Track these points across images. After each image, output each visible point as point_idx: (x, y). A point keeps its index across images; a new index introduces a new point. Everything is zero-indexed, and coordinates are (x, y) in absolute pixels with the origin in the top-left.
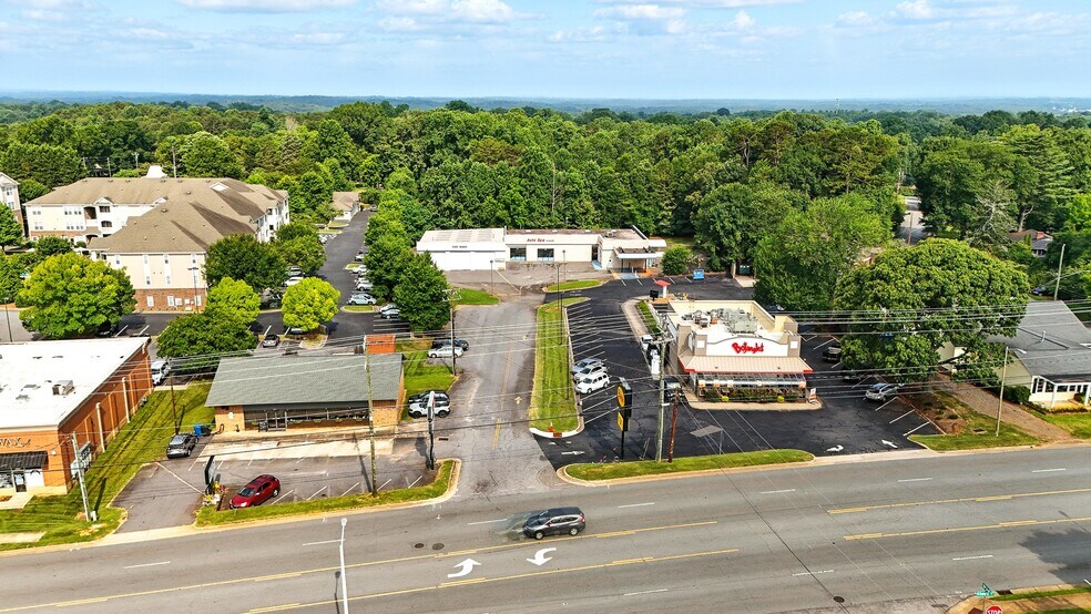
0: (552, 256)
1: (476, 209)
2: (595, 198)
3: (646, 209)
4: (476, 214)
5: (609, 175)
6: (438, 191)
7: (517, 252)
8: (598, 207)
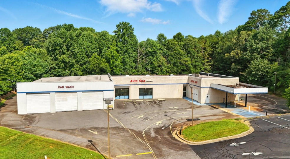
0: (151, 94)
1: (85, 63)
2: (166, 56)
3: (197, 64)
4: (84, 66)
5: (173, 42)
6: (56, 49)
7: (122, 91)
8: (169, 62)
